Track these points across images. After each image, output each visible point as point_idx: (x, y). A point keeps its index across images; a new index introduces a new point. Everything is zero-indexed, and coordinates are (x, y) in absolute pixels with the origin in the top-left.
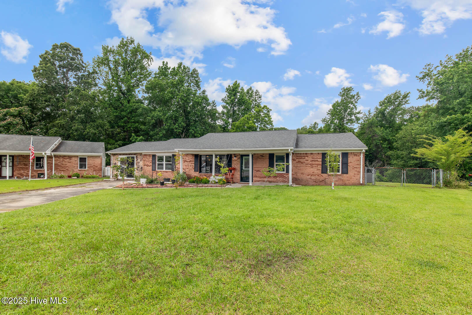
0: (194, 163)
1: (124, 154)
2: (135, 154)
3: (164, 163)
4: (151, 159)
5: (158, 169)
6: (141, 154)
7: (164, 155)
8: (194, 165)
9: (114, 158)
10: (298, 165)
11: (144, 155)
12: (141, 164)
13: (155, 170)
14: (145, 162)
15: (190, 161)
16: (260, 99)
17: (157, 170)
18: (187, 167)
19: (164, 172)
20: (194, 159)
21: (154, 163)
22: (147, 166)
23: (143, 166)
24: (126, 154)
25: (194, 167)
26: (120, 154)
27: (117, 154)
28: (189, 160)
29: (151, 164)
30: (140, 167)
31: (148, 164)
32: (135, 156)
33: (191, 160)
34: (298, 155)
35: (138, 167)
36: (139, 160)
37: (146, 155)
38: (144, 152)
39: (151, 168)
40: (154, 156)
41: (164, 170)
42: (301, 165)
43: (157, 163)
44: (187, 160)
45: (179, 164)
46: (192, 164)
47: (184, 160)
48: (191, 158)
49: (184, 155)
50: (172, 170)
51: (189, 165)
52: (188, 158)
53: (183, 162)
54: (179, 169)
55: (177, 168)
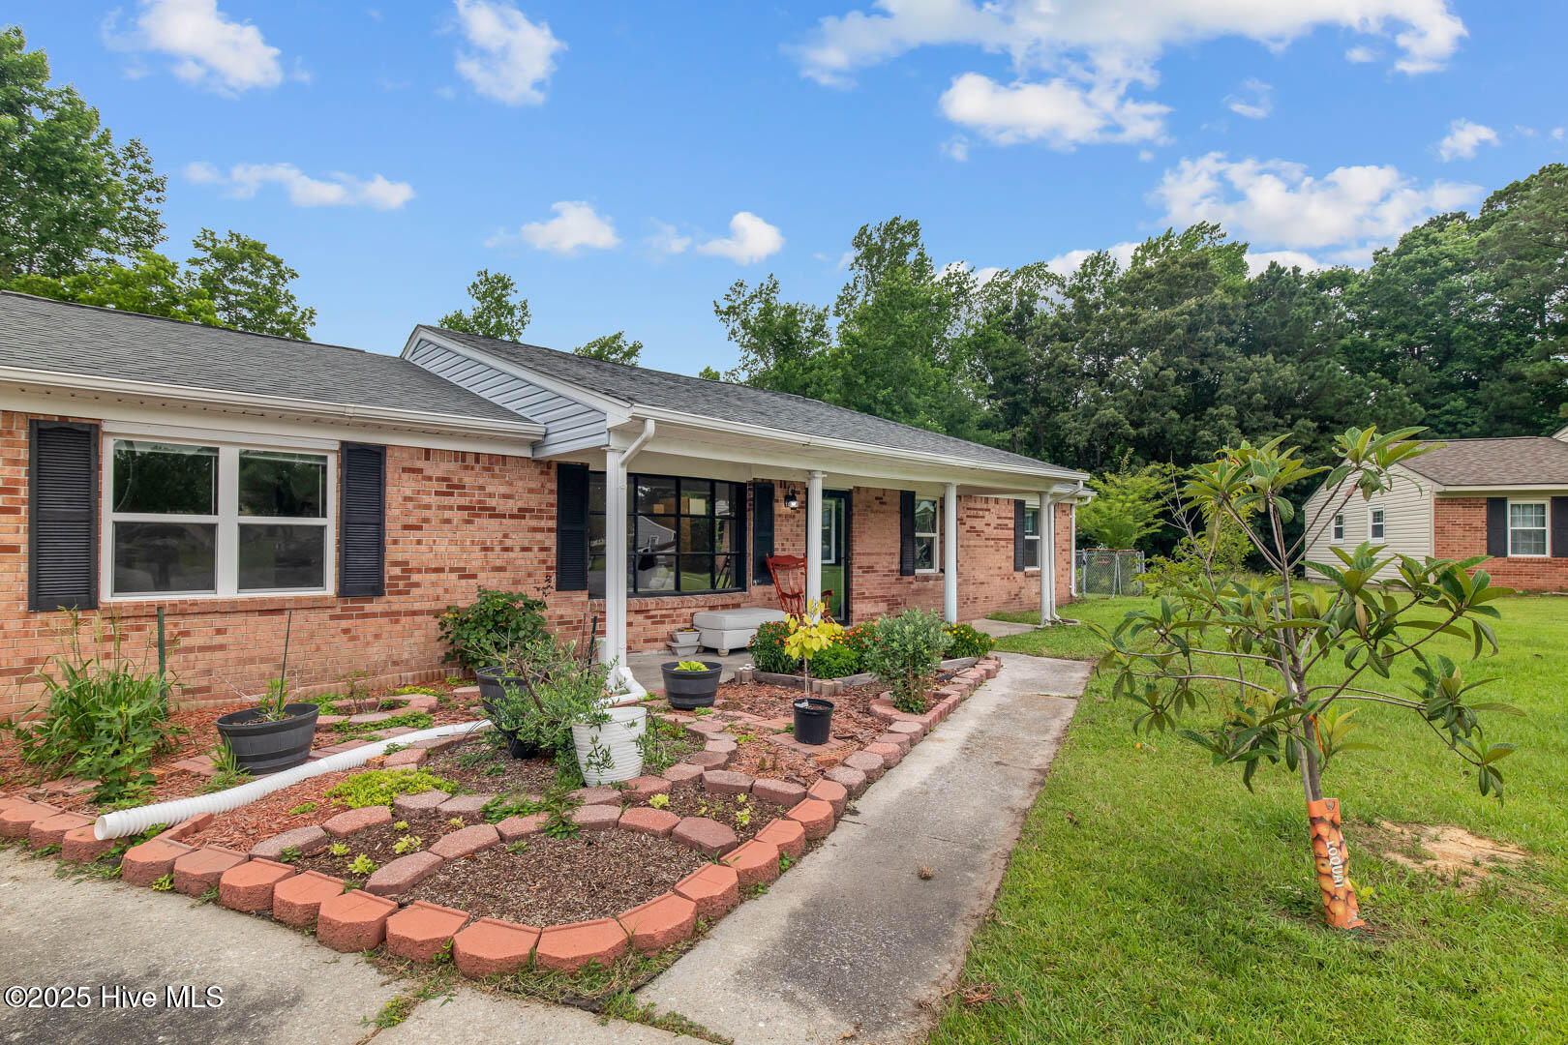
0: (553, 524)
3: (228, 519)
5: (120, 587)
7: (228, 443)
8: (551, 541)
15: (521, 514)
17: (107, 595)
18: (496, 558)
19: (232, 609)
20: (553, 499)
21: (55, 520)
25: (552, 561)
28: (512, 506)
29: (13, 531)
33: (533, 505)
39: (9, 575)
41: (227, 586)
42: (977, 543)
43: (109, 517)
44: (492, 502)
45: (414, 535)
46: (535, 530)
47: (464, 501)
48: (531, 491)
49: (470, 460)
50: (343, 592)
51: (508, 543)
52: (503, 489)
53: (457, 516)
54: (415, 577)
55: (397, 571)
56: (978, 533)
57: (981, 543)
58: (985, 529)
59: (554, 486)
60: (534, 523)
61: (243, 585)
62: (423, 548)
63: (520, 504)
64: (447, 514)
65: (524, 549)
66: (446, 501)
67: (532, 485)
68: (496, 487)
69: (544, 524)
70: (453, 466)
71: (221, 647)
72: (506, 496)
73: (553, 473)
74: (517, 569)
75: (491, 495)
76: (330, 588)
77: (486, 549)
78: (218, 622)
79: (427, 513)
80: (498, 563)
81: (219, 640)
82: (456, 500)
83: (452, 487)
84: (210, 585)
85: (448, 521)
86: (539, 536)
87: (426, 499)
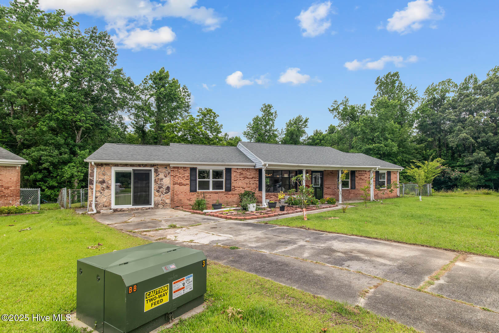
0: (258, 179)
1: (126, 165)
2: (152, 165)
3: (211, 180)
4: (187, 174)
6: (166, 166)
7: (211, 169)
9: (99, 170)
10: (360, 182)
11: (174, 167)
12: (167, 181)
13: (196, 191)
14: (176, 179)
15: (252, 178)
16: (188, 97)
17: (198, 190)
18: (248, 185)
19: (212, 193)
20: (258, 175)
21: (193, 180)
22: (181, 184)
23: (171, 186)
24: (132, 165)
25: (258, 186)
26: (116, 165)
27: (107, 164)
28: (251, 177)
29: (188, 182)
30: (165, 187)
31: (182, 181)
32: (153, 169)
33: (254, 176)
34: (360, 173)
35: (160, 188)
36: (161, 176)
37: (178, 168)
38: (173, 163)
39: (188, 187)
40: (193, 170)
41: (211, 190)
42: (362, 182)
43: (198, 180)
44: (248, 176)
45: (235, 182)
46: (255, 181)
47: (243, 176)
48: (254, 174)
49: (244, 170)
50: (226, 190)
51: (250, 183)
52: (249, 174)
53: (242, 178)
54: (236, 188)
55: (233, 187)
56: (363, 180)
57: (364, 182)
58: (365, 178)
59: (258, 173)
60: (255, 179)
61: (213, 189)
62: (237, 184)
63: (252, 176)
64: (241, 178)
65: (253, 184)
66: (240, 176)
67: (254, 173)
68: (248, 174)
69: (256, 180)
70: (241, 170)
71: (210, 198)
72: (250, 175)
73: (258, 170)
74: (252, 187)
75: (247, 175)
76: (224, 190)
77: (246, 184)
78: (210, 194)
79: (237, 178)
80: (249, 186)
81: (210, 197)
82: (242, 176)
83: (241, 174)
84: (209, 189)
85: (241, 179)
86: (255, 182)
87: (237, 176)
